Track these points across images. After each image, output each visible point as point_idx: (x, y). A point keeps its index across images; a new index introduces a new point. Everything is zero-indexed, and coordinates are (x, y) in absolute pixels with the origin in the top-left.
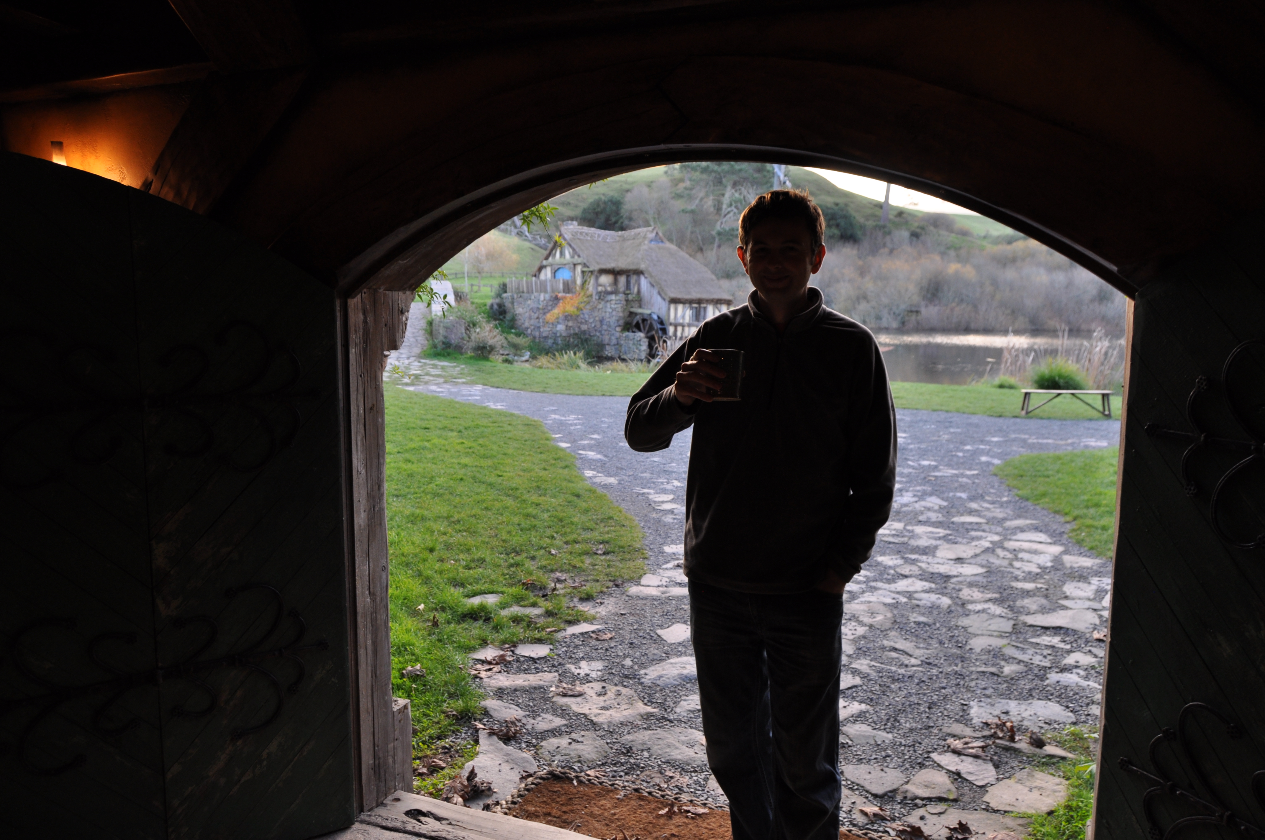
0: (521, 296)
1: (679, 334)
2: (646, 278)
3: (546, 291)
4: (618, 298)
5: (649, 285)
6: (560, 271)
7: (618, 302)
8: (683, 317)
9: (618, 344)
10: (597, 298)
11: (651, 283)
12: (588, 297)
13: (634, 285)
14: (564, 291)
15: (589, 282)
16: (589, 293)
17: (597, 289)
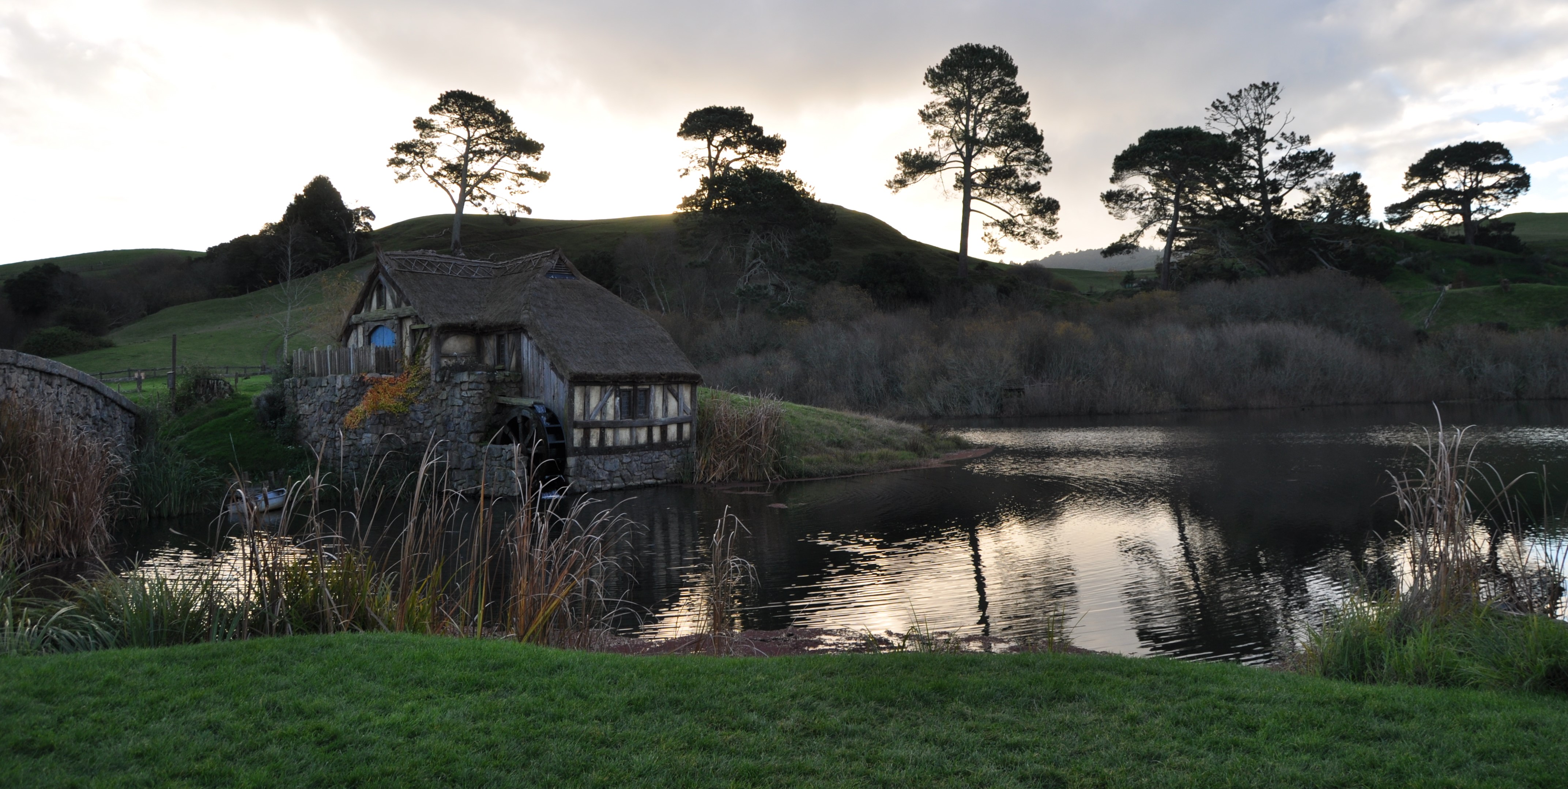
0: (306, 382)
1: (594, 442)
2: (530, 338)
3: (347, 372)
4: (472, 378)
5: (535, 352)
6: (379, 331)
7: (473, 386)
8: (602, 409)
9: (473, 468)
10: (438, 379)
11: (538, 348)
12: (423, 378)
13: (511, 354)
14: (378, 370)
15: (426, 351)
16: (424, 371)
17: (439, 363)
